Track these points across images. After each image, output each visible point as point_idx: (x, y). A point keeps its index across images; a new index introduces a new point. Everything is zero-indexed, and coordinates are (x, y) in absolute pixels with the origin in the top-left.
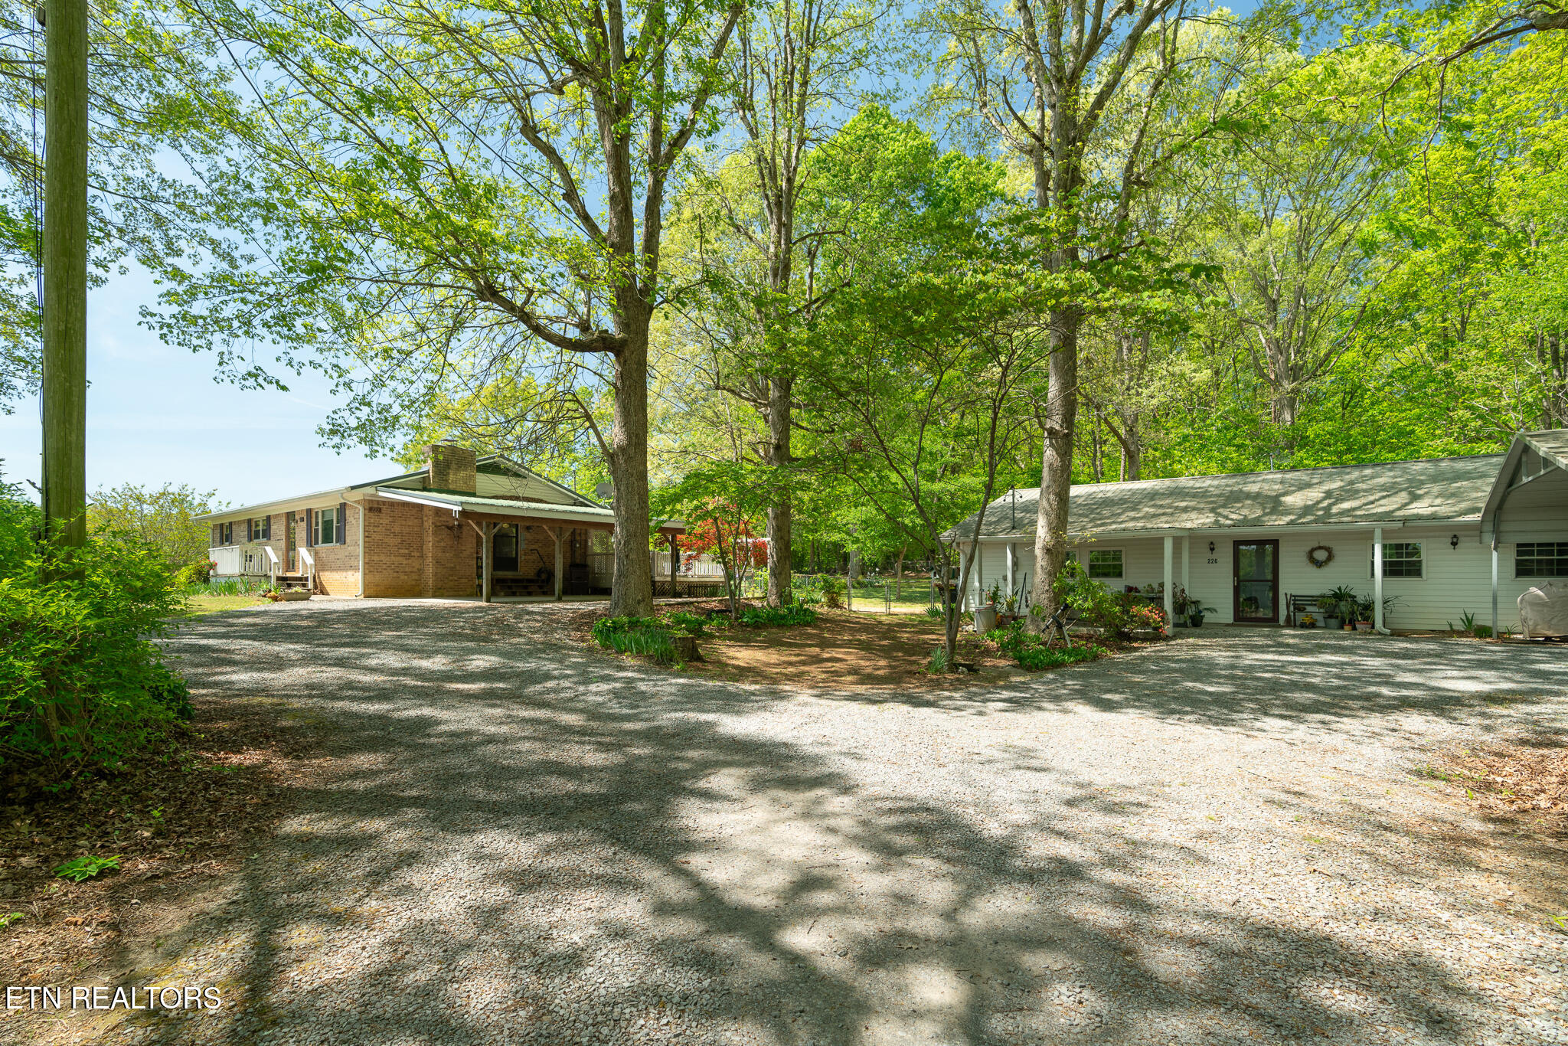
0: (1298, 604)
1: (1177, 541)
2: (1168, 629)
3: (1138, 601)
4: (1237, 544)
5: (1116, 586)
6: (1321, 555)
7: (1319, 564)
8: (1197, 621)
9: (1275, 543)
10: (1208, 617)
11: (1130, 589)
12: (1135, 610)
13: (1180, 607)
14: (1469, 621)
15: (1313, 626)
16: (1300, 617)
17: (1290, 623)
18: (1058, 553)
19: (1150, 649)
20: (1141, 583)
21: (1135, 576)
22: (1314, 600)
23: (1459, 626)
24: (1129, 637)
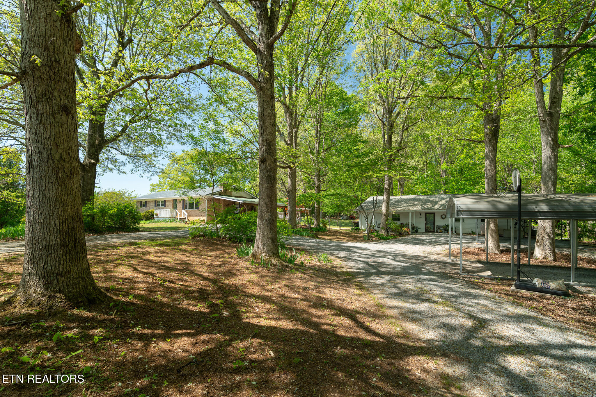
0: (439, 228)
1: (412, 213)
2: (410, 233)
3: (404, 227)
4: (426, 213)
5: (399, 223)
6: (444, 217)
7: (443, 219)
8: (417, 231)
9: (434, 213)
10: (419, 231)
11: (402, 224)
12: (403, 229)
13: (413, 228)
14: (472, 231)
15: (442, 232)
16: (439, 231)
17: (437, 232)
18: (387, 215)
19: (406, 237)
20: (404, 222)
21: (403, 220)
22: (442, 227)
23: (471, 233)
24: (401, 234)
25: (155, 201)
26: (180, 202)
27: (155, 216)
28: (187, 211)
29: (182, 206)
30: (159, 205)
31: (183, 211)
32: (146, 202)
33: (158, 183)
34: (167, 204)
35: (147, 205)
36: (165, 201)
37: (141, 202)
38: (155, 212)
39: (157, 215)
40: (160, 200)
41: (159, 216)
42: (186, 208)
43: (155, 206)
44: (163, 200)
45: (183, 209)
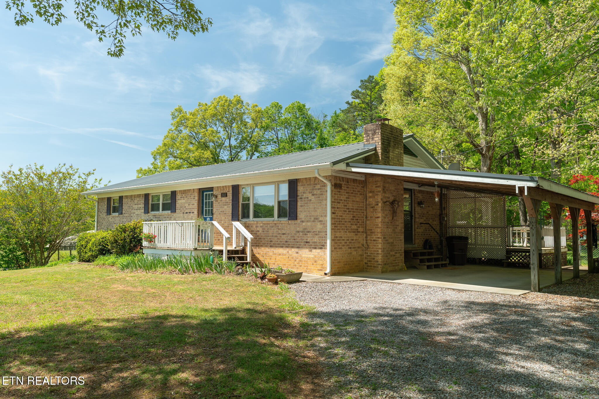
25: (146, 196)
26: (224, 195)
27: (145, 243)
28: (247, 227)
29: (228, 209)
30: (155, 207)
31: (237, 225)
32: (121, 198)
33: (151, 167)
34: (180, 202)
35: (125, 207)
36: (174, 194)
37: (109, 199)
38: (146, 230)
39: (151, 239)
40: (161, 192)
41: (160, 243)
42: (246, 215)
43: (146, 211)
44: (168, 191)
45: (235, 217)
